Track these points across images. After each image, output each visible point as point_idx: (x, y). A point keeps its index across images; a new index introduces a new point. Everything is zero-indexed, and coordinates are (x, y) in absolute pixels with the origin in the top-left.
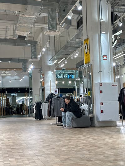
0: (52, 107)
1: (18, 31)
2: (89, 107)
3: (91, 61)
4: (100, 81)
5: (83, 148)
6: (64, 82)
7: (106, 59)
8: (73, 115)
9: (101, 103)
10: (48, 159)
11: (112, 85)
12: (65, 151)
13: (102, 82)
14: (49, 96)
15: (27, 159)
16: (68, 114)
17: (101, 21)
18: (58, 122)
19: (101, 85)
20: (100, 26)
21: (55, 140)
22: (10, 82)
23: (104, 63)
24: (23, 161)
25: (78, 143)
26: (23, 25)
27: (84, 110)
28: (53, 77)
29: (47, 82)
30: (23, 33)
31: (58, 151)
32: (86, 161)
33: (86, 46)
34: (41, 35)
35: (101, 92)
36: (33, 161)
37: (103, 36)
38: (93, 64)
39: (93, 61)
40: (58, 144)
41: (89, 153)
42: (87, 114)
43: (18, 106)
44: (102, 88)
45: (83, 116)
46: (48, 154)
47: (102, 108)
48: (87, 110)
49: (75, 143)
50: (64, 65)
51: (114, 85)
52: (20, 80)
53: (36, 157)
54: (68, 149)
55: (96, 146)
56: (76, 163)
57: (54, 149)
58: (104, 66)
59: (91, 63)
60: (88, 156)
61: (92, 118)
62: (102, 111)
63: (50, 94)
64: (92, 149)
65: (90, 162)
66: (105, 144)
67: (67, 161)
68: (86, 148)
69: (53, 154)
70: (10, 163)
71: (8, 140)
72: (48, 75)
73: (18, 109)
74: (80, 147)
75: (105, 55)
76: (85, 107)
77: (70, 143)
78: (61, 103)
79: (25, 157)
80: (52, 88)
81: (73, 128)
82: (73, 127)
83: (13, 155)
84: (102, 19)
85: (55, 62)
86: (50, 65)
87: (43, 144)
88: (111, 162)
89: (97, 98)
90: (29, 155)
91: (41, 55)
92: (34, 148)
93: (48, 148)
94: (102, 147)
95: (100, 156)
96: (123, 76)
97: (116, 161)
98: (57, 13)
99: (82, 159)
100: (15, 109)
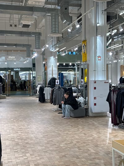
0: (54, 97)
1: (23, 20)
2: (85, 100)
3: (88, 61)
4: (95, 79)
5: (75, 145)
6: (65, 64)
7: (101, 60)
8: (71, 107)
9: (94, 98)
10: (52, 156)
11: (105, 83)
12: (63, 148)
13: (96, 80)
14: (51, 80)
15: (38, 154)
16: (67, 107)
17: (98, 25)
18: (59, 108)
19: (95, 83)
20: (97, 30)
21: (56, 134)
22: (15, 63)
23: (99, 63)
24: (35, 156)
25: (73, 138)
26: (28, 17)
27: (80, 103)
28: (55, 62)
29: (50, 67)
30: (28, 22)
31: (58, 147)
32: (76, 159)
33: (83, 46)
34: (44, 20)
35: (95, 88)
36: (42, 157)
37: (99, 39)
38: (89, 63)
39: (89, 61)
40: (58, 139)
41: (79, 151)
42: (83, 105)
43: (21, 82)
44: (95, 85)
45: (80, 108)
46: (51, 151)
47: (95, 101)
48: (83, 103)
49: (70, 139)
50: (65, 54)
51: (106, 83)
52: (24, 62)
53: (44, 153)
54: (65, 146)
55: (84, 143)
56: (70, 160)
57: (55, 145)
58: (99, 65)
59: (88, 62)
60: (78, 153)
61: (87, 110)
62: (95, 104)
63: (52, 78)
64: (81, 146)
65: (78, 160)
66: (92, 140)
67: (64, 158)
68: (78, 145)
69: (55, 151)
70: (27, 159)
71: (21, 132)
72: (51, 60)
73: (21, 85)
74: (74, 143)
75: (100, 56)
76: (81, 99)
77: (67, 139)
78: (61, 93)
79: (36, 153)
80: (53, 72)
81: (71, 118)
82: (71, 116)
83: (28, 150)
84: (98, 23)
85: (57, 49)
86: (52, 51)
87: (48, 138)
88: (91, 160)
89: (92, 93)
90: (39, 151)
91: (44, 48)
92: (41, 143)
93: (51, 143)
94: (88, 144)
95: (85, 153)
96: (120, 61)
97: (95, 159)
98: (59, 17)
99: (74, 157)
100: (18, 85)
